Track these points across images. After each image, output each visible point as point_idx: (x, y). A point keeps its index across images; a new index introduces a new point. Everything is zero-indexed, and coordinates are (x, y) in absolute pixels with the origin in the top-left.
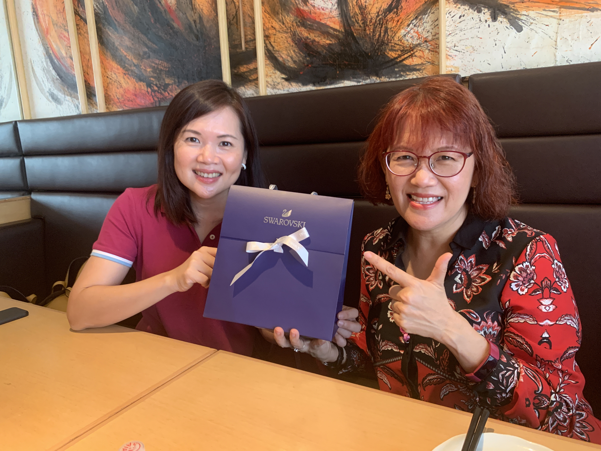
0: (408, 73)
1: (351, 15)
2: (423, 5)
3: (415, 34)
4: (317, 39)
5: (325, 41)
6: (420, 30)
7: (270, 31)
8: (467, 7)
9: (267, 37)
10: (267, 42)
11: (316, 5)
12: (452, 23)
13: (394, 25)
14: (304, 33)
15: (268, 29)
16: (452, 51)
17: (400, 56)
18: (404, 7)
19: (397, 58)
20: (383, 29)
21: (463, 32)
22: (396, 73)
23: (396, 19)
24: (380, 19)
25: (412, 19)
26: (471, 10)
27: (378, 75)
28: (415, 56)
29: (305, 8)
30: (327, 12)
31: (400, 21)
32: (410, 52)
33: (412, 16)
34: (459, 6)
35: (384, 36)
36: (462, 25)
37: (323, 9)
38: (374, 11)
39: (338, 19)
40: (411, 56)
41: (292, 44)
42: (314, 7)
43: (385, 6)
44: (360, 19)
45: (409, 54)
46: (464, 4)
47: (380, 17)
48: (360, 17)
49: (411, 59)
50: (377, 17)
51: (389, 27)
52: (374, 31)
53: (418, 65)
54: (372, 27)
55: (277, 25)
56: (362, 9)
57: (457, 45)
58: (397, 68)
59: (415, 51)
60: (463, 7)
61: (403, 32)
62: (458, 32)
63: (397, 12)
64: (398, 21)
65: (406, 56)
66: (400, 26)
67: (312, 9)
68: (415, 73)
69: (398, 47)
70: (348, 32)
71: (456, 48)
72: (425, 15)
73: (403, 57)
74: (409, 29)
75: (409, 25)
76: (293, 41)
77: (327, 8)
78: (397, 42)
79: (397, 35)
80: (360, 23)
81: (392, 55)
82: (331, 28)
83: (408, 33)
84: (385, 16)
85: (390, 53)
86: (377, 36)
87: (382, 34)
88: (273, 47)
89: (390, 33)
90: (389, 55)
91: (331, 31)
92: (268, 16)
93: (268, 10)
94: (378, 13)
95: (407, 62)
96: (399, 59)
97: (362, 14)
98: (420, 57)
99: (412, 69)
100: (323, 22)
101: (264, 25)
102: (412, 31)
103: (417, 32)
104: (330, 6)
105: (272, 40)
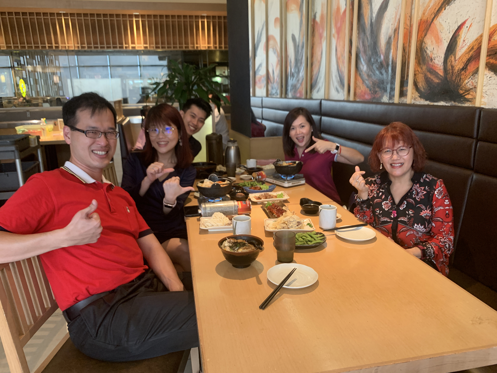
0: (466, 102)
1: (448, 69)
2: (476, 69)
3: (471, 83)
4: (434, 79)
5: (436, 81)
6: (473, 81)
7: (417, 72)
8: (493, 73)
9: (415, 75)
10: (415, 77)
11: (435, 63)
12: (486, 80)
13: (463, 77)
14: (429, 75)
15: (416, 71)
16: (484, 94)
17: (464, 93)
18: (468, 69)
19: (463, 94)
20: (459, 78)
21: (490, 86)
22: (462, 101)
23: (465, 74)
24: (458, 73)
25: (471, 75)
26: (494, 75)
27: (455, 102)
28: (470, 94)
29: (431, 63)
30: (439, 66)
31: (466, 76)
32: (468, 92)
33: (471, 74)
34: (490, 72)
35: (459, 82)
36: (490, 82)
37: (438, 65)
38: (457, 69)
39: (442, 71)
40: (468, 94)
41: (424, 80)
42: (434, 63)
43: (461, 67)
44: (451, 72)
45: (468, 93)
46: (492, 71)
47: (459, 72)
48: (451, 71)
49: (468, 96)
50: (458, 72)
51: (462, 77)
52: (455, 79)
53: (470, 99)
54: (455, 77)
55: (419, 70)
56: (452, 67)
57: (487, 91)
58: (462, 99)
59: (470, 91)
60: (491, 73)
61: (466, 81)
62: (488, 85)
63: (466, 71)
64: (465, 75)
65: (466, 93)
66: (466, 78)
67: (434, 64)
68: (469, 102)
69: (463, 88)
70: (446, 78)
71: (486, 93)
72: (476, 74)
73: (465, 94)
74: (469, 80)
75: (469, 78)
76: (425, 78)
77: (439, 65)
78: (464, 86)
79: (464, 82)
80: (451, 74)
81: (461, 92)
82: (439, 74)
83: (469, 82)
84: (461, 72)
85: (460, 91)
86: (456, 82)
87: (458, 81)
88: (417, 80)
89: (461, 81)
90: (460, 92)
91: (439, 76)
92: (417, 64)
93: (417, 62)
94: (458, 70)
95: (466, 97)
96: (463, 95)
97: (452, 69)
98: (472, 95)
99: (468, 100)
100: (437, 71)
101: (415, 69)
102: (470, 81)
103: (472, 82)
104: (440, 64)
105: (417, 76)
